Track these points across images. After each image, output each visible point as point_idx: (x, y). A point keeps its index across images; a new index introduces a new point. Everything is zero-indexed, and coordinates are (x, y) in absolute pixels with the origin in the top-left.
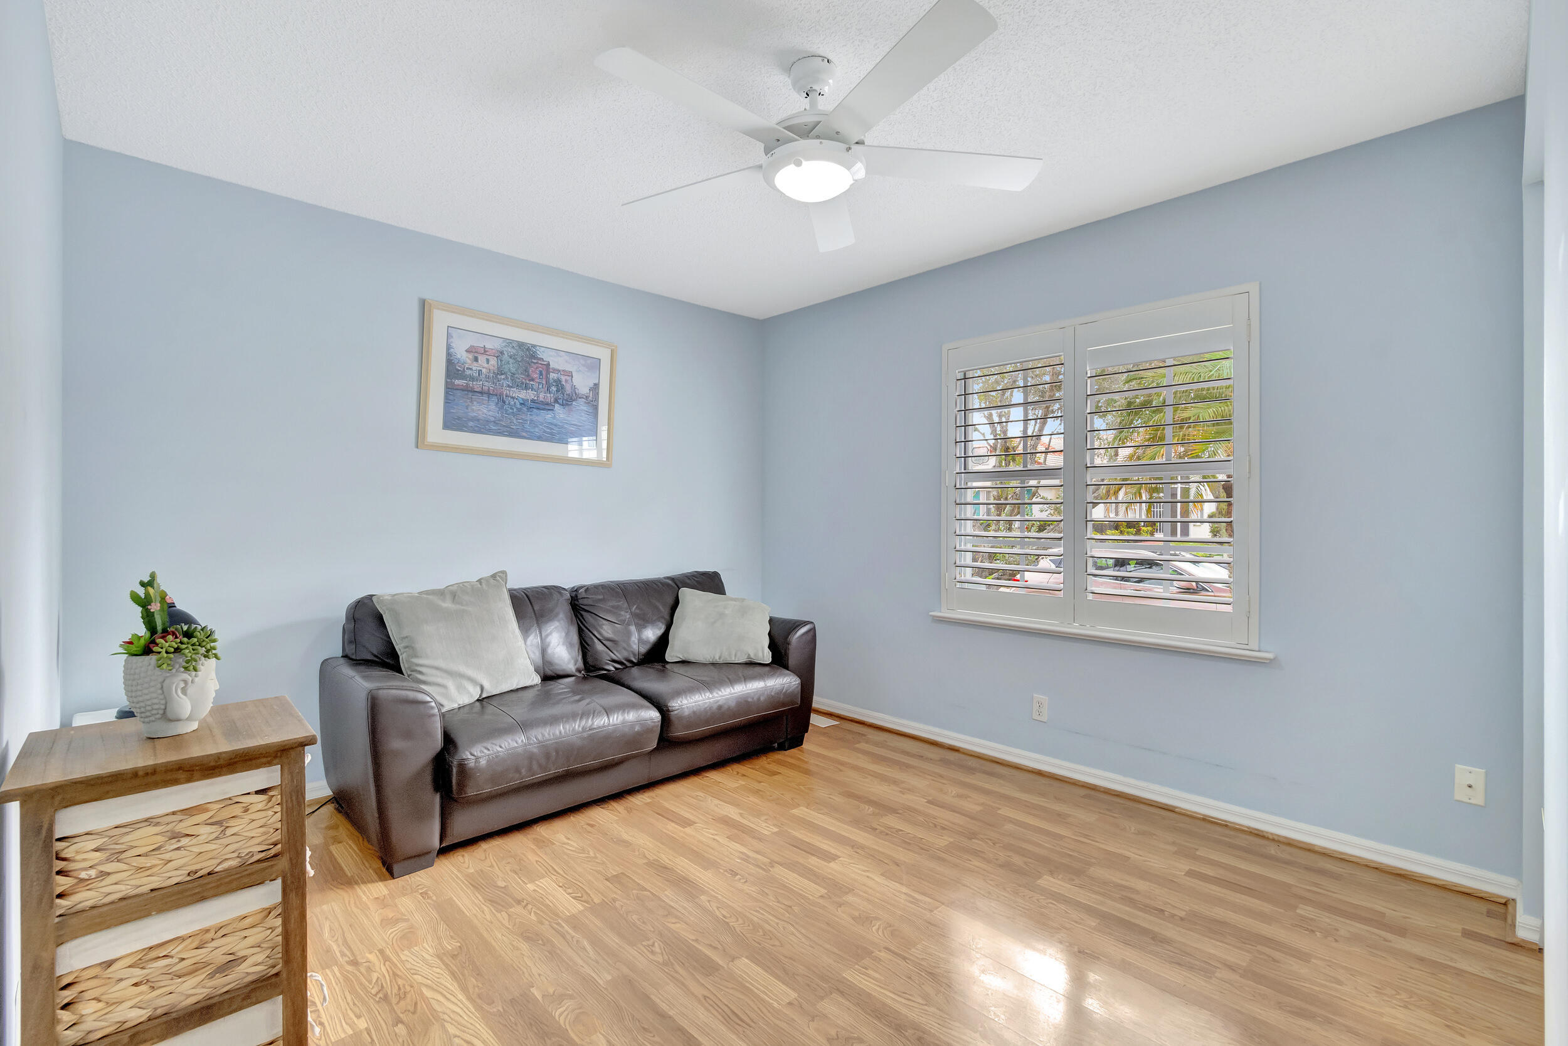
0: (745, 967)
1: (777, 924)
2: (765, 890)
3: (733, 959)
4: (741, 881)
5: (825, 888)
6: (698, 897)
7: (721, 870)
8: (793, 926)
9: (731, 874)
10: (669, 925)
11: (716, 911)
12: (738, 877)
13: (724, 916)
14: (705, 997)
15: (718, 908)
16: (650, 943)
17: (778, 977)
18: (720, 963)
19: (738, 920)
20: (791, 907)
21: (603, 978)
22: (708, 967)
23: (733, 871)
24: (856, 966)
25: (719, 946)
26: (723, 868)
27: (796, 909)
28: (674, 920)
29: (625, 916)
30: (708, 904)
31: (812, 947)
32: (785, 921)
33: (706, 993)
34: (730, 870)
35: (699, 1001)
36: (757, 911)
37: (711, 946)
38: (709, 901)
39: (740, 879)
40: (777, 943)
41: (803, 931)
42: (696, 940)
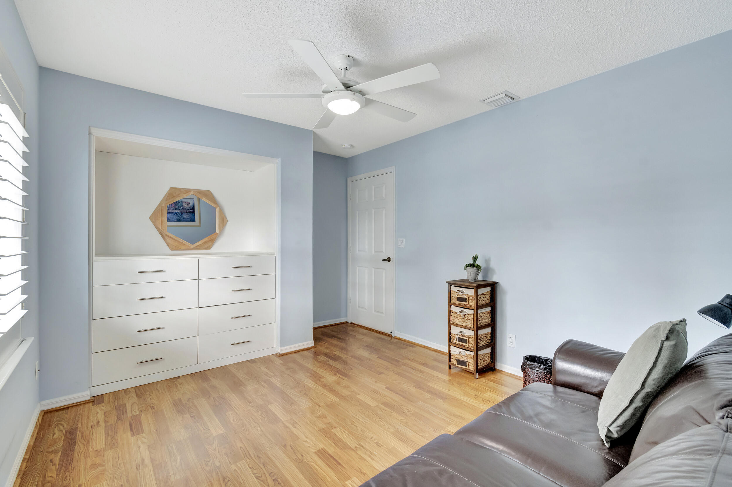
0: (373, 404)
1: (359, 417)
2: (362, 433)
3: (377, 406)
4: (374, 439)
5: (332, 432)
6: (395, 431)
7: (386, 447)
8: (352, 416)
9: (379, 443)
10: (404, 419)
11: (385, 424)
12: (375, 442)
13: (381, 421)
14: (385, 397)
15: (385, 425)
16: (409, 413)
17: (362, 400)
18: (381, 405)
19: (375, 419)
20: (351, 424)
21: (420, 403)
22: (386, 404)
23: (378, 446)
24: (334, 402)
25: (383, 410)
26: (384, 448)
27: (349, 423)
28: (403, 420)
29: (426, 424)
30: (389, 427)
31: (347, 408)
32: (355, 418)
33: (386, 398)
34: (380, 447)
35: (387, 396)
36: (367, 423)
37: (386, 411)
38: (389, 429)
39: (374, 440)
40: (360, 410)
41: (349, 414)
42: (391, 413)
